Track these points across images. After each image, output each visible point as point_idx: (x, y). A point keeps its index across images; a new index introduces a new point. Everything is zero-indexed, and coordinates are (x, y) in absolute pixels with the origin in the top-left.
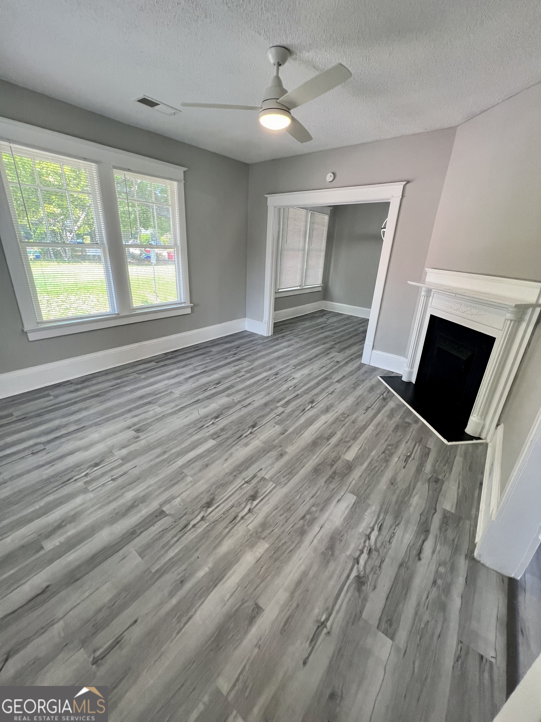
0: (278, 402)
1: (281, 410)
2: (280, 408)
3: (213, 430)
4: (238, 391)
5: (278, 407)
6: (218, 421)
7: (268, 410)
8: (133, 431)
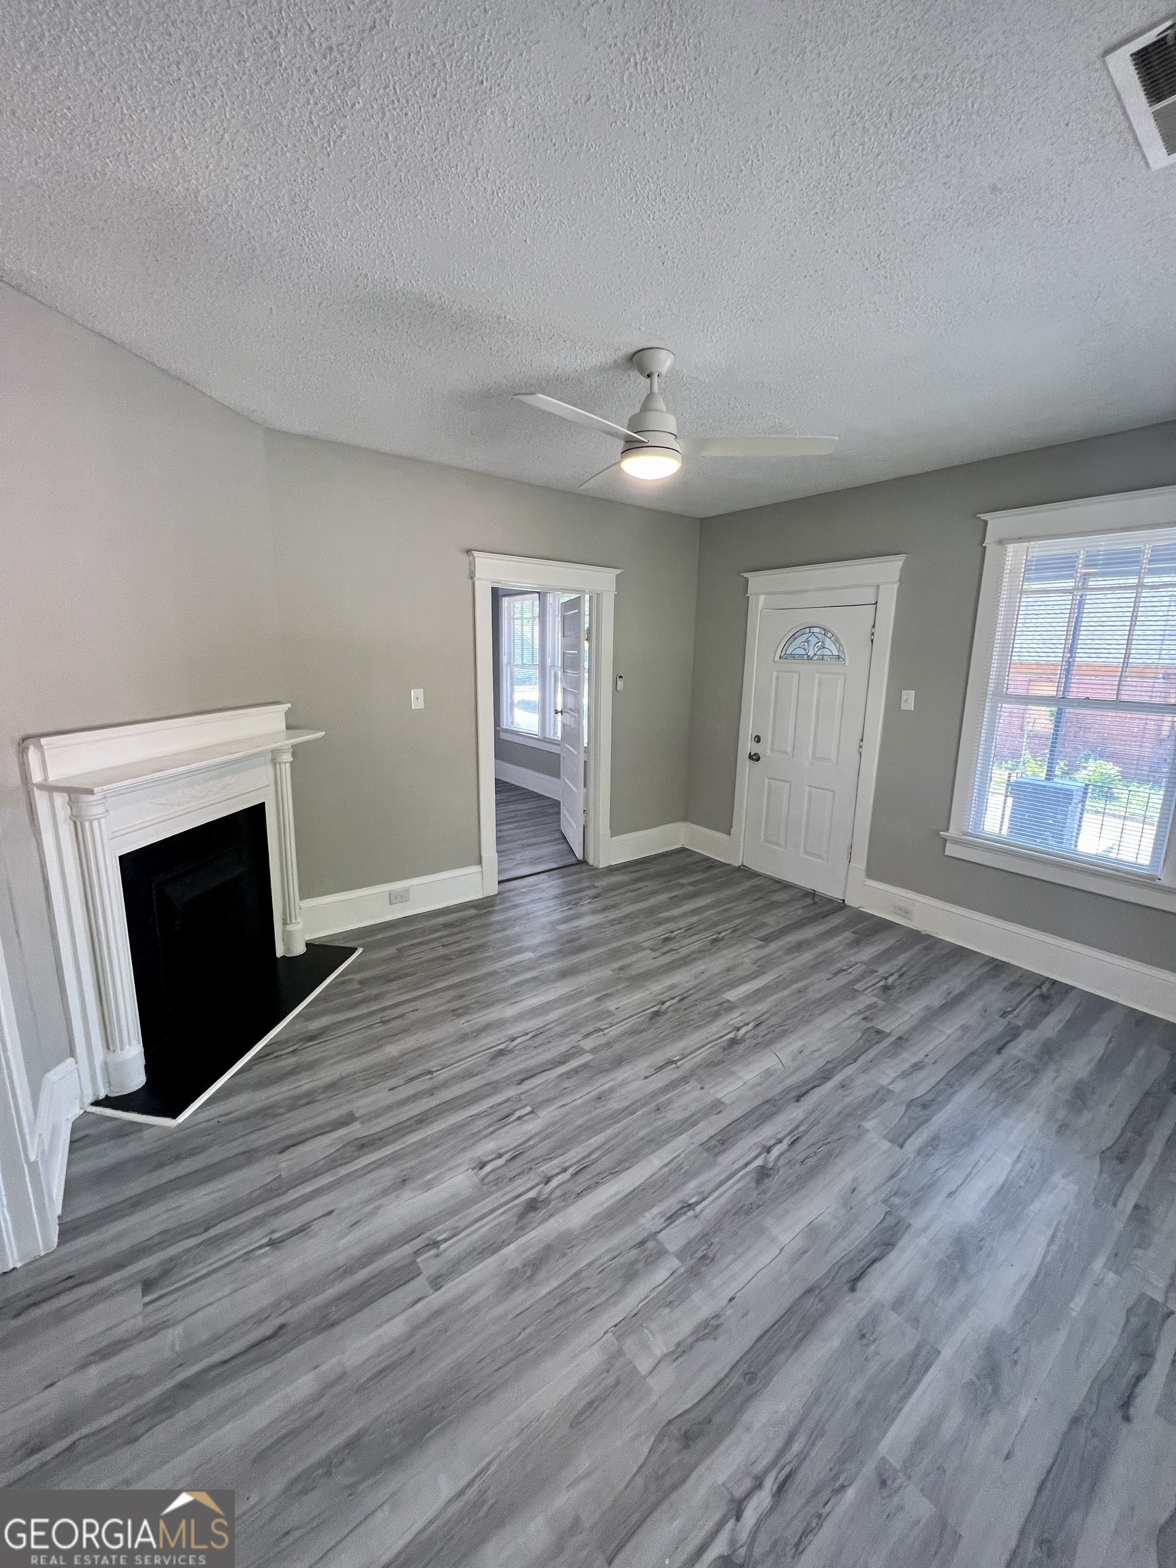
0: (585, 1066)
1: (588, 1044)
2: (587, 1048)
3: (733, 1016)
4: (689, 1123)
5: (593, 1051)
6: (729, 1033)
7: (618, 1048)
8: (888, 1031)
